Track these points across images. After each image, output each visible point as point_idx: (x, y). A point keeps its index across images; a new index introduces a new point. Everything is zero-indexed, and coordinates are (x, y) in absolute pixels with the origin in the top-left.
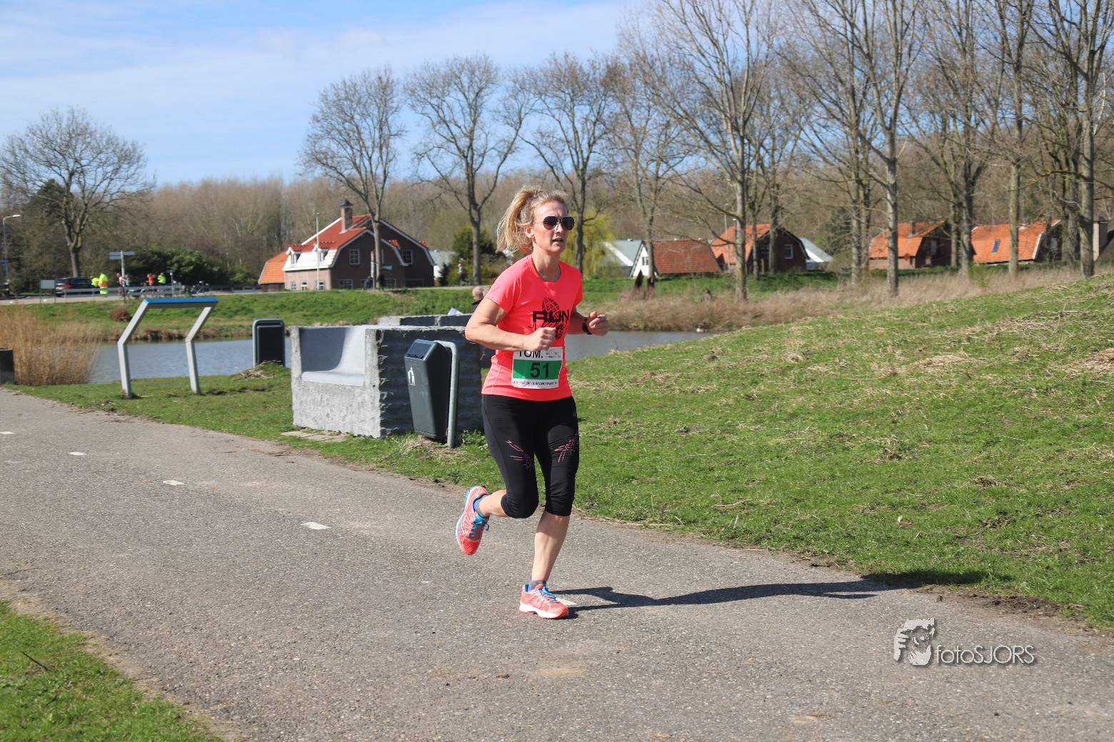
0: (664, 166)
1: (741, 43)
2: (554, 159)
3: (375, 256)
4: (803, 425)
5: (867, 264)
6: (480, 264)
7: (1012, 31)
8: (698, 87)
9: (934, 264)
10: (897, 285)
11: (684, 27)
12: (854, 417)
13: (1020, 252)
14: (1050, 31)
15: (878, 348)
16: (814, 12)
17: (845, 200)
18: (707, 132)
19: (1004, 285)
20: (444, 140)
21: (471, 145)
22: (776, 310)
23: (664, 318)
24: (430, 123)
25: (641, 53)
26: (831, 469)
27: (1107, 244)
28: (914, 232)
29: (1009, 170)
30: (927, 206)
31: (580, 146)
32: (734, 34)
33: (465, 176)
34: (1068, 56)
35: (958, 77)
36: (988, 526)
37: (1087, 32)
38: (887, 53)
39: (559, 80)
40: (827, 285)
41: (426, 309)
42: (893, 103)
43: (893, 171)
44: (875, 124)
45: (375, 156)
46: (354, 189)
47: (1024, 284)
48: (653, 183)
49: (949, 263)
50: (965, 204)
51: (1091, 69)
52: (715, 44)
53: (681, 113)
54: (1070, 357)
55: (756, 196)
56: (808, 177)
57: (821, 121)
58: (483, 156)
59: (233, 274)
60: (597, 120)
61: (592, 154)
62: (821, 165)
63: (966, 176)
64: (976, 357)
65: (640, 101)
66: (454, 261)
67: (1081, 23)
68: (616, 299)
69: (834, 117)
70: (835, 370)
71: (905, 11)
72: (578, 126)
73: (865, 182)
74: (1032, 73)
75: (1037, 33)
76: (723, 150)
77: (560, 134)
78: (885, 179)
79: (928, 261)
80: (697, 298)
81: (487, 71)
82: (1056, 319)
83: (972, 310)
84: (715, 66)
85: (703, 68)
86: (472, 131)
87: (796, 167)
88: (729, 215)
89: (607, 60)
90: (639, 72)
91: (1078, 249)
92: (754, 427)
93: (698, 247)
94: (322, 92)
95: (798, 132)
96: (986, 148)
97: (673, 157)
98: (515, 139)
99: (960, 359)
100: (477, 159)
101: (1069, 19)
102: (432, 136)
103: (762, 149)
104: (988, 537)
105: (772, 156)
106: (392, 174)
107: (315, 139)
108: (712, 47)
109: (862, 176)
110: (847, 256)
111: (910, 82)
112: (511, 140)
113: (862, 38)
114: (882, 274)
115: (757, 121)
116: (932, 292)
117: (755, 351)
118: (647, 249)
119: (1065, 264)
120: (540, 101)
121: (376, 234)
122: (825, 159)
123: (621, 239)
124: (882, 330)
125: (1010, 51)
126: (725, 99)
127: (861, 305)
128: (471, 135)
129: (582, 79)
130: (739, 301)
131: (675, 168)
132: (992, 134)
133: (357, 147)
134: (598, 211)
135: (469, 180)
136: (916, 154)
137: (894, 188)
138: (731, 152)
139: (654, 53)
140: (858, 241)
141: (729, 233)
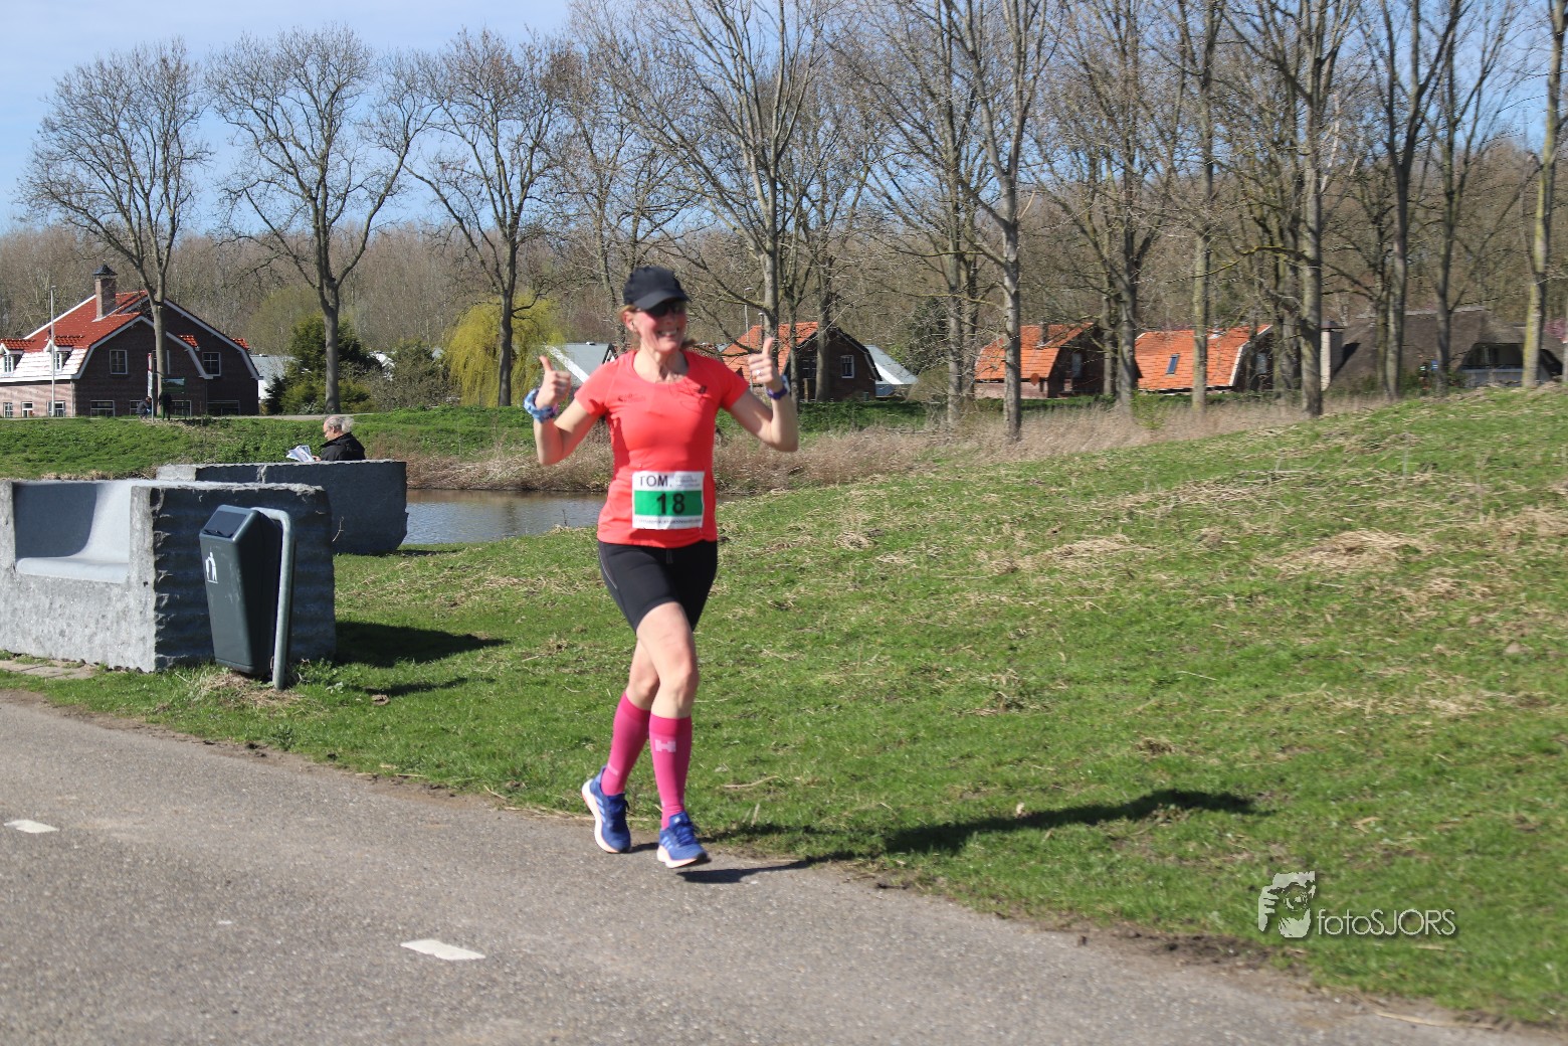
0: (645, 224)
1: (773, 29)
2: (464, 206)
3: (156, 360)
4: (868, 652)
5: (973, 389)
6: (336, 378)
7: (1198, 24)
8: (702, 96)
9: (1079, 390)
10: (1019, 425)
12: (949, 639)
13: (1210, 376)
14: (1255, 26)
15: (988, 527)
17: (937, 286)
18: (717, 170)
19: (1186, 428)
20: (278, 170)
21: (322, 181)
22: (826, 463)
24: (253, 139)
25: (608, 35)
26: (912, 725)
27: (1342, 364)
28: (1045, 340)
29: (1193, 247)
30: (1067, 297)
31: (508, 187)
32: (760, 12)
33: (312, 230)
34: (1282, 66)
35: (1113, 93)
36: (1160, 819)
37: (1310, 28)
38: (1004, 51)
39: (473, 77)
40: (909, 424)
41: (243, 452)
42: (1013, 131)
43: (1013, 239)
44: (985, 164)
45: (157, 192)
46: (119, 246)
47: (1216, 424)
48: (629, 249)
49: (1101, 391)
50: (1125, 297)
51: (1316, 88)
52: (729, 27)
53: (675, 137)
54: (1286, 545)
55: (795, 274)
56: (879, 248)
57: (900, 158)
58: (343, 197)
60: (536, 144)
61: (527, 201)
62: (900, 228)
63: (1128, 250)
64: (1142, 544)
65: (606, 115)
66: (293, 372)
67: (1301, 13)
69: (920, 151)
70: (918, 563)
72: (505, 153)
73: (968, 258)
74: (1228, 91)
75: (1234, 28)
76: (741, 199)
77: (473, 165)
78: (1001, 254)
79: (1068, 388)
81: (350, 57)
82: (1266, 483)
83: (1135, 468)
85: (712, 65)
86: (325, 156)
87: (860, 231)
88: (750, 304)
89: (553, 46)
90: (605, 68)
91: (1298, 372)
92: (787, 655)
94: (62, 81)
95: (862, 174)
96: (1157, 208)
97: (659, 209)
98: (398, 171)
99: (1117, 546)
100: (334, 205)
101: (1283, 8)
102: (254, 162)
103: (805, 199)
104: (1159, 836)
105: (822, 212)
106: (186, 224)
107: (49, 160)
108: (725, 33)
109: (964, 247)
110: (941, 376)
111: (1040, 97)
112: (392, 173)
113: (964, 26)
114: (997, 406)
115: (797, 154)
116: (1073, 436)
117: (791, 529)
119: (1279, 396)
120: (441, 110)
121: (156, 324)
122: (905, 219)
123: (575, 341)
124: (994, 497)
125: (1193, 54)
126: (746, 116)
127: (962, 456)
128: (323, 163)
129: (510, 77)
131: (664, 227)
132: (1167, 184)
133: (124, 176)
134: (538, 295)
135: (317, 234)
136: (1051, 214)
137: (1014, 269)
138: (755, 203)
139: (629, 38)
140: (957, 353)
141: (750, 334)
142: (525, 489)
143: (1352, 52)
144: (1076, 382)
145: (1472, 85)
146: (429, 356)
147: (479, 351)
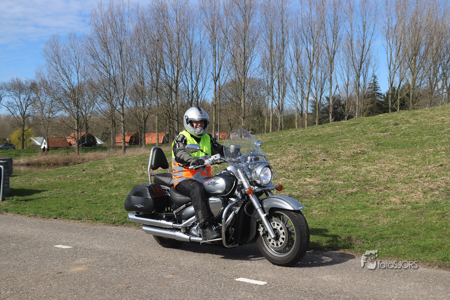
0: (51, 114)
1: (76, 78)
2: (13, 111)
7: (155, 78)
8: (62, 90)
9: (135, 144)
10: (125, 151)
11: (57, 72)
13: (159, 141)
16: (98, 70)
17: (109, 125)
18: (65, 104)
22: (89, 158)
23: (53, 161)
25: (43, 79)
28: (128, 135)
29: (156, 118)
31: (22, 107)
32: (73, 75)
37: (175, 80)
38: (120, 83)
39: (15, 86)
40: (104, 151)
42: (122, 97)
43: (123, 117)
44: (117, 103)
48: (48, 118)
49: (138, 144)
50: (143, 127)
51: (176, 90)
53: (57, 98)
55: (81, 123)
57: (101, 102)
60: (28, 99)
61: (27, 110)
62: (101, 115)
63: (144, 119)
65: (43, 94)
68: (36, 155)
69: (105, 101)
70: (125, 173)
71: (125, 71)
72: (22, 101)
73: (114, 120)
77: (15, 103)
78: (121, 119)
79: (133, 144)
80: (64, 155)
84: (68, 85)
88: (73, 129)
89: (31, 81)
90: (42, 85)
93: (64, 139)
95: (93, 105)
97: (54, 111)
103: (82, 110)
105: (85, 112)
108: (67, 79)
109: (113, 118)
111: (127, 91)
113: (113, 78)
114: (121, 147)
115: (81, 101)
116: (135, 152)
118: (45, 140)
120: (8, 93)
122: (102, 113)
123: (36, 136)
125: (154, 84)
126: (71, 94)
129: (23, 86)
130: (77, 155)
131: (55, 115)
134: (29, 128)
136: (129, 112)
137: (124, 122)
138: (73, 110)
139: (48, 79)
140: (113, 137)
141: (72, 135)
142: (28, 165)
143: (181, 85)
144: (133, 142)
145: (201, 91)
146: (6, 140)
147: (17, 139)
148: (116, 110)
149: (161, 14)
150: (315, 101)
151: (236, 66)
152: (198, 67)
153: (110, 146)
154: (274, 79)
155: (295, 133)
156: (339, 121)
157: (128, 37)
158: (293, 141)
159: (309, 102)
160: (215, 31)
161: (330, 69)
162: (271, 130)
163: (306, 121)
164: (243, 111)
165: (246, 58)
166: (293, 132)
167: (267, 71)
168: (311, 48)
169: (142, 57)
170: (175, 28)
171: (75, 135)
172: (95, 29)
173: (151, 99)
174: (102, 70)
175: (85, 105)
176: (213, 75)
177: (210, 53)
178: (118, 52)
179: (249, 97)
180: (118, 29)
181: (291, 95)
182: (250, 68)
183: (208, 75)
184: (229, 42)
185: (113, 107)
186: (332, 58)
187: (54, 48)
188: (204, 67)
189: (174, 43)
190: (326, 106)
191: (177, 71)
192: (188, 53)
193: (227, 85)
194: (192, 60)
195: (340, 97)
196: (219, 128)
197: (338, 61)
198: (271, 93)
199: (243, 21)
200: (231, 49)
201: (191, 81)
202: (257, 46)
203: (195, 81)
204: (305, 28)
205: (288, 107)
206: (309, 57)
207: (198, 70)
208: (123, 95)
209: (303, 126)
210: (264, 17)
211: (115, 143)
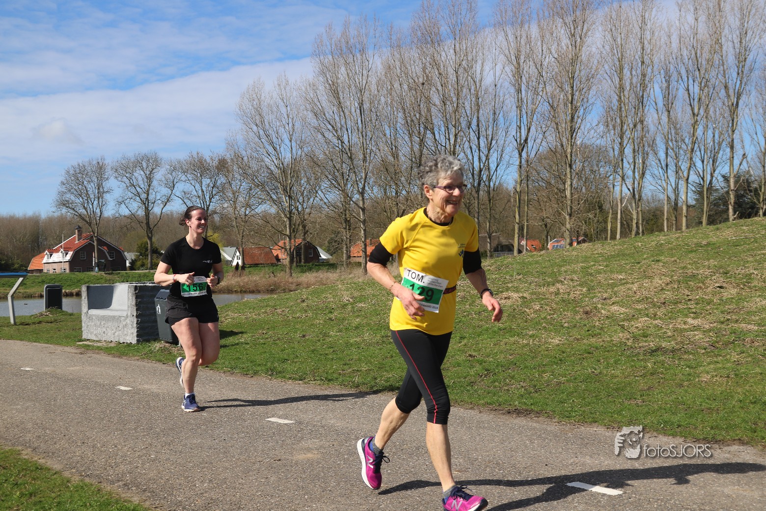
0: (248, 210)
1: (289, 150)
3: (95, 254)
5: (351, 259)
6: (152, 259)
7: (416, 148)
8: (266, 170)
11: (259, 141)
16: (324, 136)
17: (340, 227)
18: (271, 193)
20: (133, 195)
21: (147, 199)
22: (308, 281)
23: (251, 286)
24: (125, 185)
25: (237, 152)
31: (205, 199)
32: (284, 145)
38: (360, 157)
39: (194, 165)
40: (332, 270)
42: (363, 181)
43: (364, 213)
45: (96, 203)
46: (83, 219)
48: (243, 217)
52: (275, 150)
53: (258, 183)
55: (295, 225)
57: (327, 189)
58: (154, 203)
59: (13, 264)
60: (214, 186)
61: (211, 203)
65: (236, 177)
66: (137, 258)
69: (334, 186)
71: (367, 138)
72: (204, 189)
73: (349, 219)
76: (279, 202)
77: (195, 193)
78: (360, 217)
80: (267, 276)
81: (156, 160)
84: (275, 161)
86: (148, 191)
87: (314, 211)
88: (283, 234)
89: (219, 156)
93: (267, 250)
94: (66, 169)
95: (315, 194)
97: (253, 205)
98: (171, 195)
100: (151, 205)
102: (126, 193)
103: (298, 202)
105: (302, 206)
107: (62, 194)
109: (348, 216)
112: (169, 195)
113: (347, 148)
114: (359, 264)
115: (295, 189)
118: (239, 252)
120: (184, 176)
121: (95, 244)
123: (225, 247)
126: (280, 177)
128: (147, 193)
129: (206, 165)
130: (288, 278)
131: (255, 210)
133: (85, 198)
134: (215, 232)
135: (146, 215)
136: (373, 206)
137: (364, 222)
138: (282, 203)
139: (244, 153)
140: (347, 248)
141: (281, 243)
145: (494, 168)
148: (351, 202)
149: (429, 39)
150: (702, 183)
151: (557, 124)
152: (490, 127)
153: (341, 261)
154: (625, 145)
155: (665, 240)
156: (749, 218)
157: (373, 80)
158: (661, 253)
159: (689, 185)
160: (521, 64)
161: (730, 125)
162: (618, 236)
163: (684, 220)
164: (569, 202)
165: (575, 110)
166: (662, 238)
167: (613, 131)
168: (695, 89)
169: (395, 113)
170: (451, 62)
171: (285, 243)
172: (320, 69)
173: (410, 183)
174: (329, 135)
175: (302, 194)
176: (516, 140)
177: (510, 103)
178: (356, 105)
179: (580, 178)
180: (357, 68)
181: (656, 172)
182: (582, 127)
183: (508, 139)
184: (545, 82)
185: (347, 197)
186: (734, 105)
187: (255, 103)
188: (500, 126)
189: (450, 87)
190: (722, 191)
191: (454, 133)
192: (473, 104)
193: (540, 158)
194: (480, 115)
195: (751, 176)
196: (527, 232)
197: (747, 110)
198: (619, 170)
199: (570, 46)
200: (549, 94)
201: (477, 151)
202: (594, 88)
203: (484, 152)
204: (685, 53)
205: (650, 194)
206: (691, 105)
207: (490, 132)
208: (364, 177)
209: (678, 228)
210: (609, 37)
211: (349, 257)
